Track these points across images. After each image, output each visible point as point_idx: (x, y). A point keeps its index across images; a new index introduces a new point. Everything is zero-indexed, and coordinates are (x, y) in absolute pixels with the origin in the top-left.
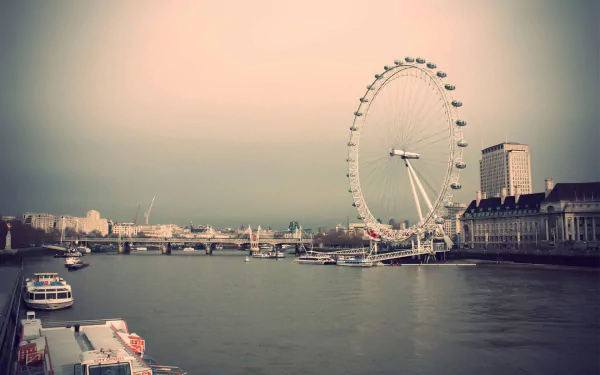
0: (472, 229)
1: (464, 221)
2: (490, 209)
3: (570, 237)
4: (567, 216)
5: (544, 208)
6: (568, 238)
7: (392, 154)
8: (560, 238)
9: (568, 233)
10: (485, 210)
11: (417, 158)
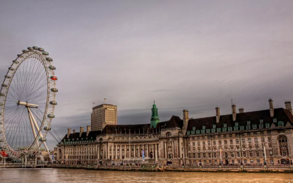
0: (63, 152)
1: (60, 146)
2: (73, 139)
3: (111, 157)
4: (109, 144)
5: (98, 139)
6: (109, 158)
7: (18, 104)
8: (105, 157)
9: (109, 155)
10: (71, 140)
11: (37, 107)
